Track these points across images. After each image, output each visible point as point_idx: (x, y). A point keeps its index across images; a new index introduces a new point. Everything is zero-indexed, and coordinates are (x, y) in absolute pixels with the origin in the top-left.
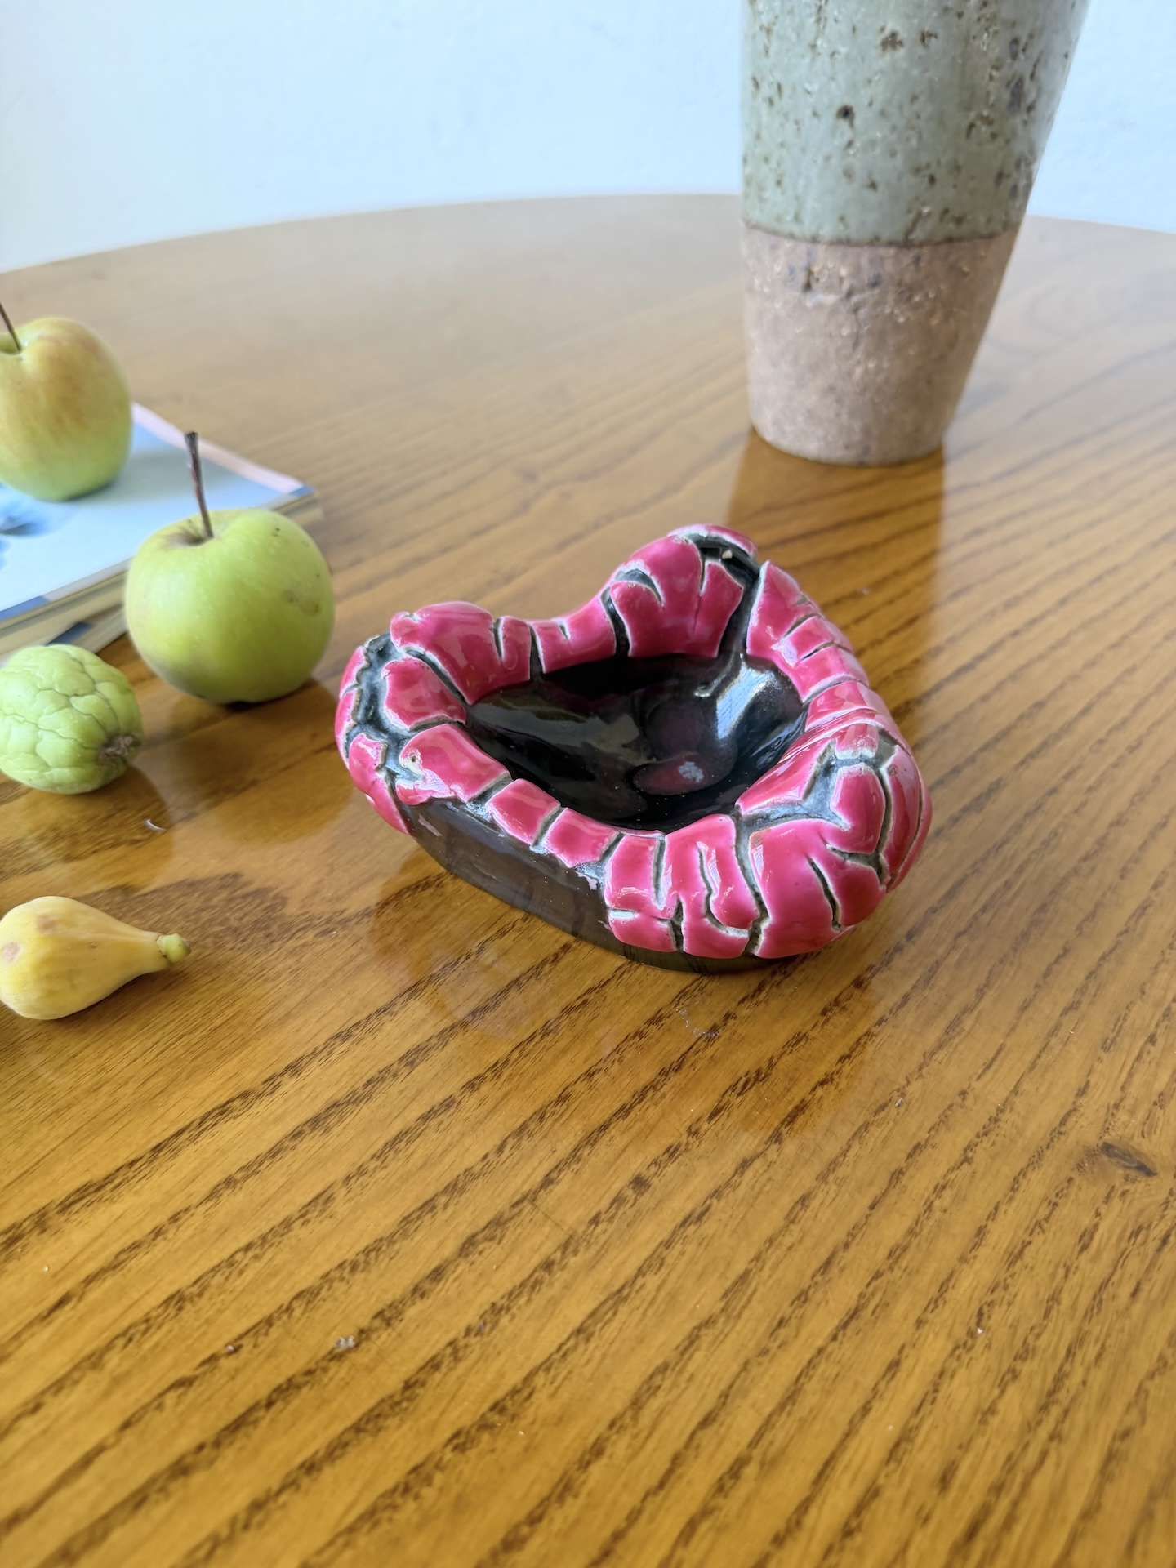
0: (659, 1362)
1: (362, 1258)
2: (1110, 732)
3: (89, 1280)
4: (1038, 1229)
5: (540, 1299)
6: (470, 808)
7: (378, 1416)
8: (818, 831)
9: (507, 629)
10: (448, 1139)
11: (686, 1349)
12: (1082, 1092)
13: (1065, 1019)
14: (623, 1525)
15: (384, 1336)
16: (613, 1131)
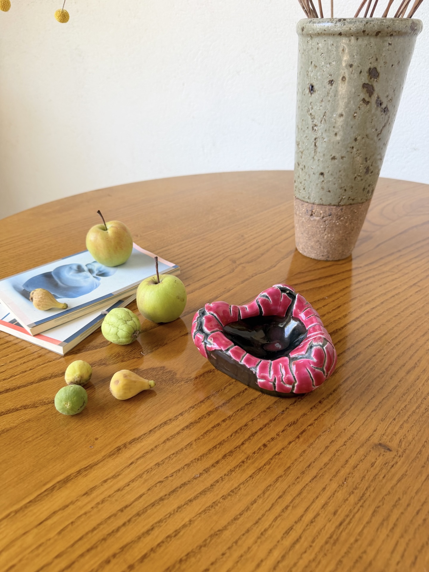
0: (269, 484)
1: (200, 458)
2: (391, 340)
3: (137, 459)
4: (361, 461)
5: (241, 469)
6: (225, 352)
7: (205, 491)
8: (309, 362)
9: (233, 308)
10: (219, 433)
11: (275, 482)
12: (375, 431)
13: (372, 413)
14: (261, 517)
15: (206, 475)
16: (259, 433)
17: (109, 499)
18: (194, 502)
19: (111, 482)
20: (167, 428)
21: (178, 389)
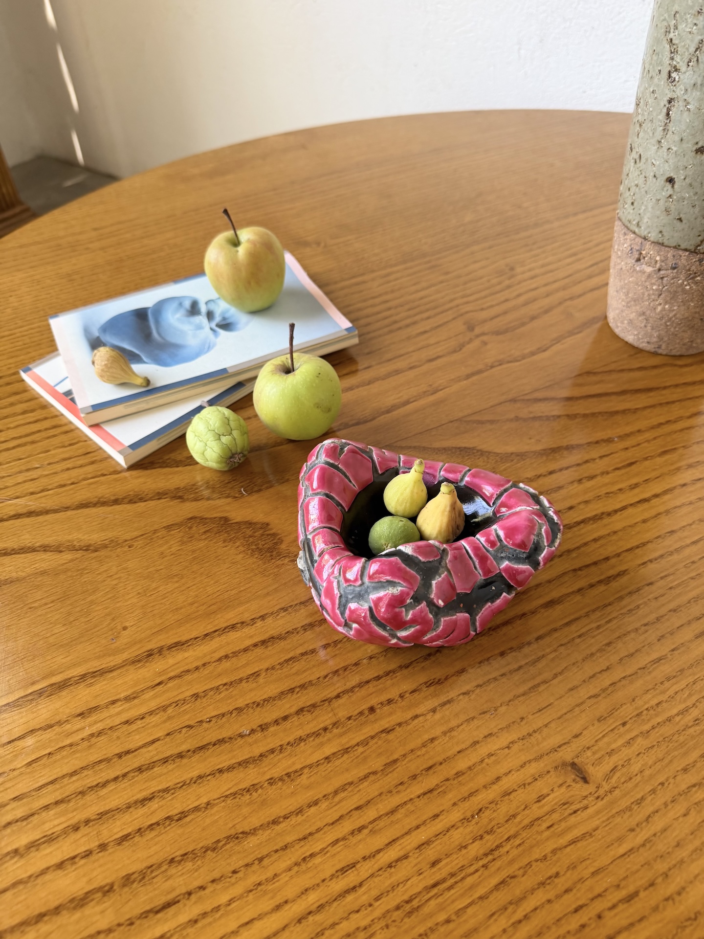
0: (350, 780)
1: (262, 702)
2: (701, 559)
3: (170, 679)
4: (523, 787)
5: (318, 741)
7: (248, 762)
10: (308, 666)
11: (362, 780)
12: (576, 736)
13: (588, 701)
14: (314, 831)
15: (259, 734)
16: (370, 685)
17: (109, 732)
18: (225, 775)
19: (121, 705)
20: (233, 635)
21: (276, 570)
